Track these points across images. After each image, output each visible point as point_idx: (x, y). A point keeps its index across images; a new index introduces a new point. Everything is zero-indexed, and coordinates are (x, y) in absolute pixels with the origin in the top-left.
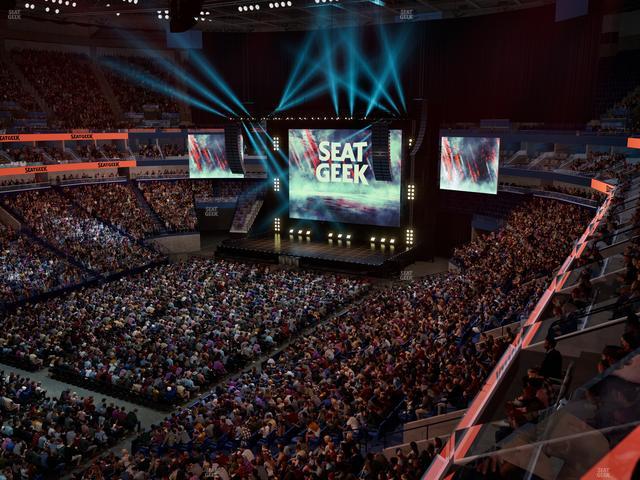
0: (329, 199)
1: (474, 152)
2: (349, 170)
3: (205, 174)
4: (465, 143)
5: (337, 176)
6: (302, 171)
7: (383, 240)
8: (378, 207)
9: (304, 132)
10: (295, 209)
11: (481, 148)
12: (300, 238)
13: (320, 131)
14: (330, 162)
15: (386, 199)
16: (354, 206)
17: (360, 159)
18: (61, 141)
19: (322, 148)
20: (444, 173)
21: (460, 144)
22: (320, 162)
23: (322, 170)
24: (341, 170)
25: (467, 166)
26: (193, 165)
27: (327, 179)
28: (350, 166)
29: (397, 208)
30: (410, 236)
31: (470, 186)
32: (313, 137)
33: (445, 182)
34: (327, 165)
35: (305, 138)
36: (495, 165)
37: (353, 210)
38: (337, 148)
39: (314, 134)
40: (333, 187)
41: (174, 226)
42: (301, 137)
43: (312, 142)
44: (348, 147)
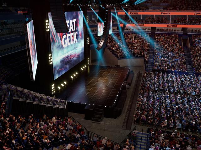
0: (68, 57)
2: (72, 36)
6: (57, 44)
8: (80, 53)
10: (56, 72)
15: (81, 47)
20: (99, 29)
22: (63, 35)
23: (64, 40)
27: (66, 45)
28: (72, 34)
29: (83, 50)
30: (88, 61)
33: (99, 33)
34: (66, 36)
37: (75, 58)
44: (71, 22)
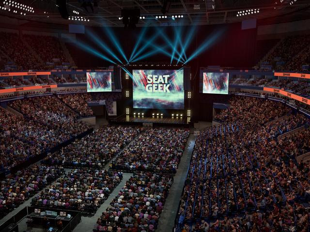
0: (152, 99)
1: (218, 78)
2: (161, 87)
3: (94, 90)
4: (214, 75)
5: (156, 89)
6: (139, 88)
7: (177, 115)
8: (174, 102)
9: (140, 71)
10: (136, 104)
11: (221, 77)
12: (139, 116)
13: (148, 71)
14: (152, 83)
15: (178, 98)
16: (164, 102)
17: (166, 82)
18: (22, 76)
19: (148, 78)
20: (205, 87)
21: (212, 75)
22: (148, 84)
23: (149, 87)
24: (158, 87)
25: (215, 84)
26: (89, 86)
27: (151, 91)
28: (162, 85)
29: (183, 102)
30: (189, 113)
31: (216, 92)
32: (145, 73)
33: (205, 90)
34: (151, 85)
35: (141, 73)
36: (227, 83)
37: (163, 103)
38: (156, 78)
39: (145, 72)
40: (154, 94)
41: (84, 114)
42: (139, 73)
43: (144, 75)
44: (161, 77)
